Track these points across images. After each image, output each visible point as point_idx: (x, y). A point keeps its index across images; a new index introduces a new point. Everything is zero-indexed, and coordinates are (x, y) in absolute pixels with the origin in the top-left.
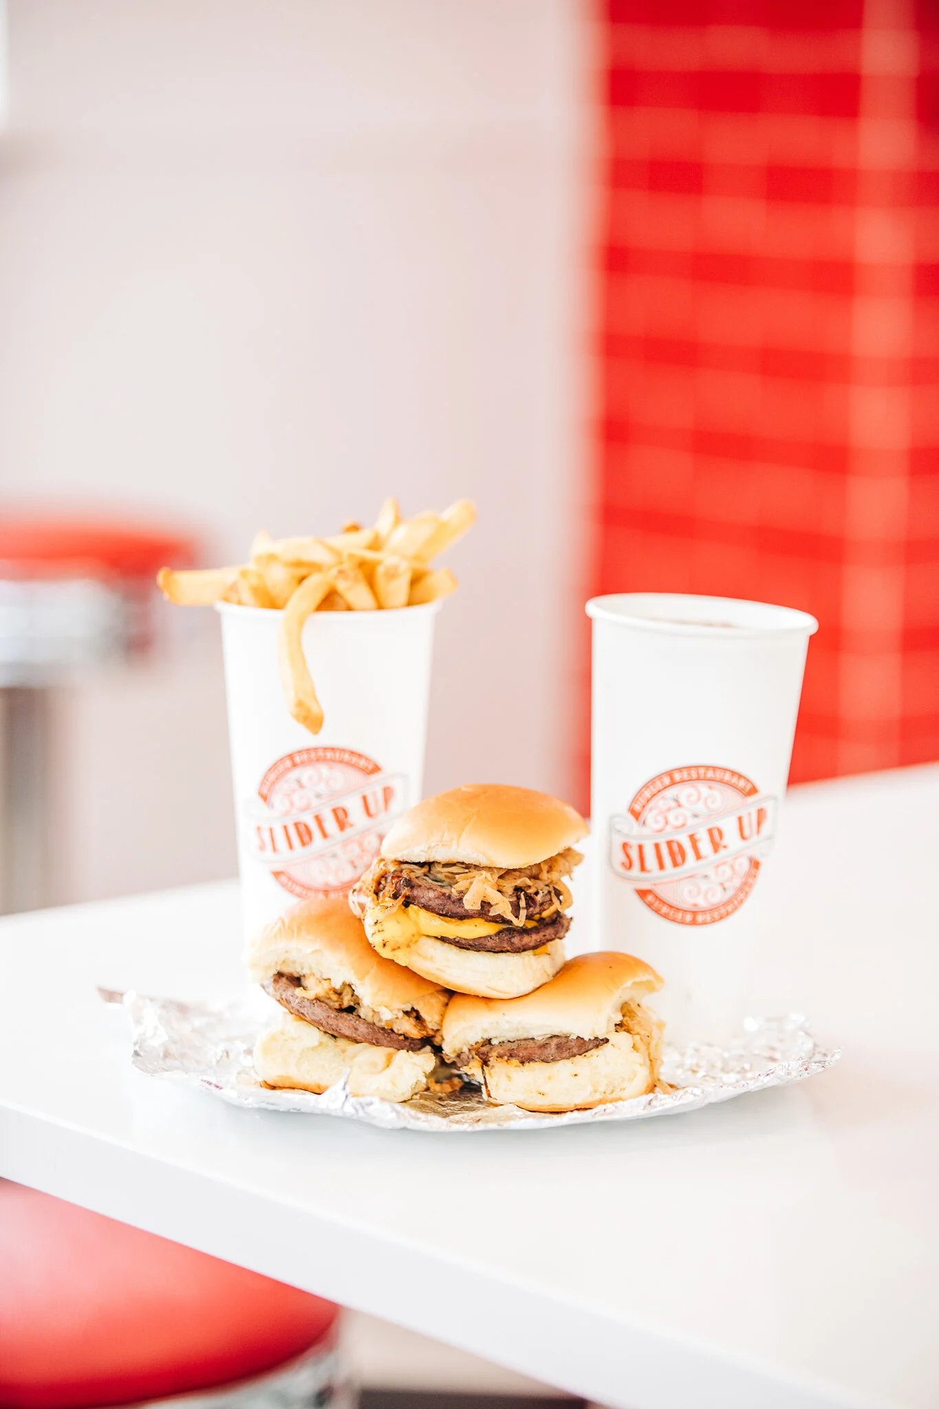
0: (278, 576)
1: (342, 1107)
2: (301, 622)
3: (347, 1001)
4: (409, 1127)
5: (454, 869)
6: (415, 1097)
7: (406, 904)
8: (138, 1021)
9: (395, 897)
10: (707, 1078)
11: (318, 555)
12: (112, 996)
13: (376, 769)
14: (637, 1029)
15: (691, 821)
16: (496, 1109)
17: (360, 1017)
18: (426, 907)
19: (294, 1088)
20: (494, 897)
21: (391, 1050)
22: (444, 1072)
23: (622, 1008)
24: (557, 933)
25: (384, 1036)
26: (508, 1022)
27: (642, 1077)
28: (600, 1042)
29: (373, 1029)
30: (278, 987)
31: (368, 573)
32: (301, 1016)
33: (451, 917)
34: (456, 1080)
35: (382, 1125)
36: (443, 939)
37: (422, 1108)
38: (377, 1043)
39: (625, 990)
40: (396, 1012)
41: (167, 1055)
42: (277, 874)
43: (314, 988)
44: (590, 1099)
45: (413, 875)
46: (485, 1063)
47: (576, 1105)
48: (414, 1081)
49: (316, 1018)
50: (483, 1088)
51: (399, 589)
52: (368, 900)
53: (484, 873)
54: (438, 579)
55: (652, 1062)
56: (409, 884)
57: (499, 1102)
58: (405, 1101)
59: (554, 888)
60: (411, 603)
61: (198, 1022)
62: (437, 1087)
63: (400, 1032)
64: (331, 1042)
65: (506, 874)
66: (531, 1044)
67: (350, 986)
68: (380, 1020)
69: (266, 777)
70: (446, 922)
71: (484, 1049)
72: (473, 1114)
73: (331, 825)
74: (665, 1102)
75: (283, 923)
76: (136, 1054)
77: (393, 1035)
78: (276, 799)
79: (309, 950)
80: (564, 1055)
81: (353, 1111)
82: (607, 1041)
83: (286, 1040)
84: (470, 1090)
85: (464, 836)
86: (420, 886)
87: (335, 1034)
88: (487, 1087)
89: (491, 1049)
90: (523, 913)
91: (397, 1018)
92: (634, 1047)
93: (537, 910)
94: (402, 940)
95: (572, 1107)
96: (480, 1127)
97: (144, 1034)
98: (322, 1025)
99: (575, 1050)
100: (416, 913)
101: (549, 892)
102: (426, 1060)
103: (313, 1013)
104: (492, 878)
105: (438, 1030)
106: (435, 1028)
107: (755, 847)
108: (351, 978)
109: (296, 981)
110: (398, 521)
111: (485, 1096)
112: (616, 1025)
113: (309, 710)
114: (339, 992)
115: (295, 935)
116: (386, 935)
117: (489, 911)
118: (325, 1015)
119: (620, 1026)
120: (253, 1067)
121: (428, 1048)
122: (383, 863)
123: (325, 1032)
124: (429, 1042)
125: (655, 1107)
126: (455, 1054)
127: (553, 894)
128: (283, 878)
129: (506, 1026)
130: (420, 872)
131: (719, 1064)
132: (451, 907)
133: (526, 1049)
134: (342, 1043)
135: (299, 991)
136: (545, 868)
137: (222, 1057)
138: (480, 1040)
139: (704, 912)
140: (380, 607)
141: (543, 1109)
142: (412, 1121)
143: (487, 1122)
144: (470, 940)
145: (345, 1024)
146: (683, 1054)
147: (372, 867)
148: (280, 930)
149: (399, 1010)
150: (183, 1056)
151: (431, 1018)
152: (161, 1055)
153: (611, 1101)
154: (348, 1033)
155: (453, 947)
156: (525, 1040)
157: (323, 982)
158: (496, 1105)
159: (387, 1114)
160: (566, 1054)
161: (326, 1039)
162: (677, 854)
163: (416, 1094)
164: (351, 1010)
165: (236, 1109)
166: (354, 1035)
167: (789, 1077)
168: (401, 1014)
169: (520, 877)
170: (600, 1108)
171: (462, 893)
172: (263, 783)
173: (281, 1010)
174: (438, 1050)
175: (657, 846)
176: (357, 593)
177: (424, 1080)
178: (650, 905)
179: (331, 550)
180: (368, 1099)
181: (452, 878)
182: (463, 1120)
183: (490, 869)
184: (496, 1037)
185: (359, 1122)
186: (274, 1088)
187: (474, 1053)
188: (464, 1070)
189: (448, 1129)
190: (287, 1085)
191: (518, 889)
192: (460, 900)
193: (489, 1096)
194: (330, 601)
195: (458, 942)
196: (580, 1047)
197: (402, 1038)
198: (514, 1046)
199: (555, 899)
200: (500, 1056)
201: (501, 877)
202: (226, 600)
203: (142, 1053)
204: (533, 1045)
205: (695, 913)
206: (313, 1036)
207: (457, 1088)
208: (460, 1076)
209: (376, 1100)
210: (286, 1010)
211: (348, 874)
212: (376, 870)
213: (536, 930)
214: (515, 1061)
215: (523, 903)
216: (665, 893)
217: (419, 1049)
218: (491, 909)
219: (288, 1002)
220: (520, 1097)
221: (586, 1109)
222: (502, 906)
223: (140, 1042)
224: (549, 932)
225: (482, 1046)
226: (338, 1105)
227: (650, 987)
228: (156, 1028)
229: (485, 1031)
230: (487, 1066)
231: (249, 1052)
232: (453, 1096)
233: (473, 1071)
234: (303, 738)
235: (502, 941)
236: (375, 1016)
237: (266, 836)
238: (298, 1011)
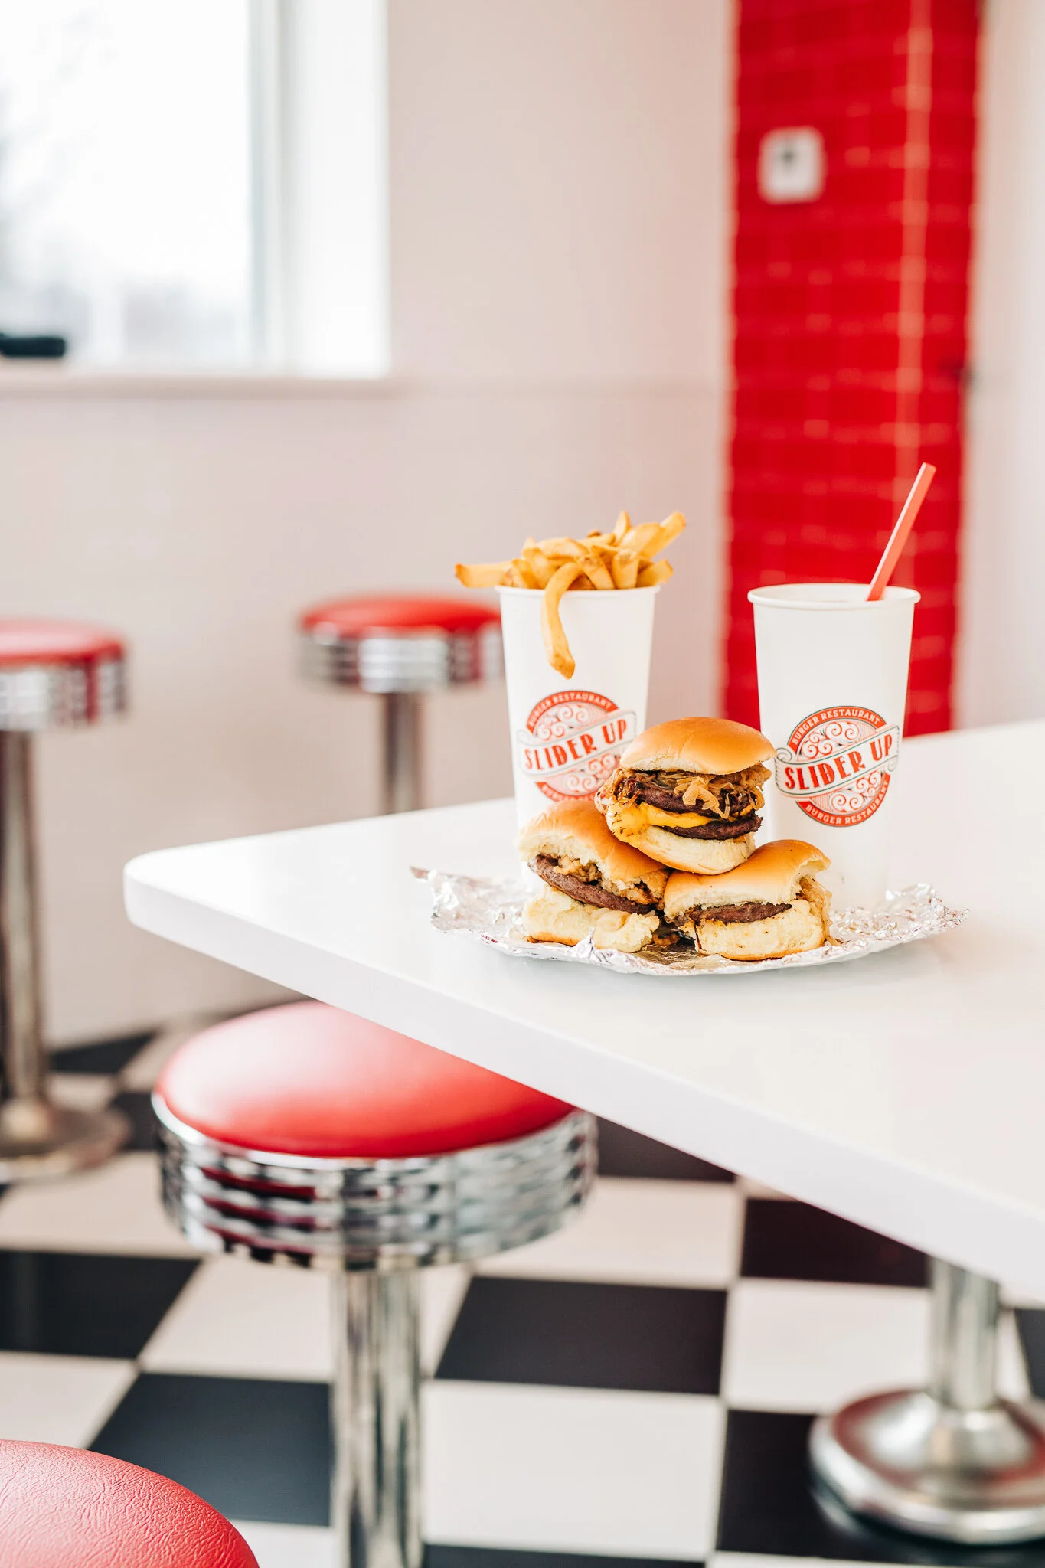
0: (541, 564)
1: (589, 958)
2: (558, 597)
3: (592, 876)
4: (641, 972)
5: (675, 776)
6: (643, 949)
7: (639, 801)
8: (438, 891)
9: (630, 796)
10: (863, 934)
11: (571, 550)
12: (420, 873)
13: (614, 707)
14: (813, 897)
15: (836, 749)
16: (705, 958)
17: (602, 888)
18: (655, 804)
19: (552, 942)
20: (707, 795)
21: (626, 913)
22: (665, 930)
23: (801, 882)
24: (751, 826)
25: (619, 902)
26: (715, 892)
27: (817, 934)
28: (785, 907)
29: (612, 897)
30: (540, 866)
31: (607, 560)
32: (557, 888)
33: (673, 811)
34: (674, 936)
35: (619, 970)
36: (666, 829)
37: (649, 957)
38: (615, 907)
39: (801, 869)
40: (629, 884)
41: (458, 917)
42: (541, 785)
43: (567, 867)
44: (777, 951)
45: (643, 780)
46: (697, 923)
47: (766, 955)
48: (643, 936)
49: (570, 889)
50: (696, 942)
51: (630, 573)
52: (609, 801)
53: (698, 778)
54: (658, 566)
55: (824, 923)
56: (641, 786)
57: (707, 953)
58: (636, 952)
59: (751, 793)
60: (638, 585)
61: (482, 892)
62: (660, 942)
63: (632, 900)
64: (580, 907)
65: (716, 779)
66: (732, 908)
67: (595, 865)
68: (617, 890)
69: (532, 714)
70: (669, 815)
71: (696, 913)
72: (688, 962)
73: (580, 749)
74: (837, 953)
75: (545, 816)
76: (435, 915)
77: (627, 902)
78: (540, 729)
79: (564, 837)
80: (757, 918)
81: (598, 960)
82: (790, 906)
83: (547, 906)
84: (685, 944)
85: (683, 751)
86: (650, 788)
87: (584, 901)
88: (698, 941)
89: (701, 913)
90: (728, 809)
91: (630, 889)
92: (811, 911)
93: (738, 807)
94: (635, 828)
95: (763, 957)
96: (695, 972)
97: (442, 901)
98: (573, 894)
99: (766, 914)
100: (646, 809)
101: (747, 795)
102: (652, 922)
103: (566, 885)
104: (705, 782)
105: (660, 899)
106: (658, 897)
107: (885, 765)
108: (596, 858)
109: (554, 861)
110: (629, 527)
111: (697, 948)
112: (797, 894)
113: (564, 660)
114: (586, 869)
115: (554, 825)
116: (623, 824)
117: (702, 807)
118: (576, 886)
119: (800, 895)
120: (522, 925)
121: (653, 912)
122: (621, 772)
123: (576, 900)
124: (653, 907)
125: (831, 956)
126: (674, 917)
127: (750, 796)
128: (545, 788)
129: (713, 896)
130: (649, 778)
131: (871, 924)
132: (671, 803)
133: (728, 912)
134: (588, 907)
135: (556, 869)
136: (744, 777)
137: (499, 918)
138: (693, 906)
139: (850, 816)
140: (616, 588)
141: (741, 958)
142: (643, 968)
143: (699, 969)
144: (687, 829)
145: (591, 894)
146: (843, 916)
147: (613, 776)
148: (542, 821)
149: (631, 882)
150: (471, 917)
151: (655, 889)
152: (454, 916)
153: (795, 952)
154: (593, 900)
155: (673, 835)
156: (727, 906)
157: (574, 862)
158: (705, 955)
159: (621, 962)
160: (759, 917)
161: (576, 905)
162: (827, 775)
163: (644, 946)
164: (595, 883)
165: (508, 957)
166: (598, 902)
167: (932, 932)
168: (632, 886)
169: (726, 782)
170: (788, 957)
171: (681, 793)
172: (530, 719)
173: (543, 883)
174: (660, 914)
175: (812, 769)
176: (600, 576)
177: (651, 936)
178: (809, 814)
179: (580, 546)
180: (609, 951)
181: (674, 784)
182: (681, 967)
183: (702, 775)
184: (705, 904)
185: (602, 968)
186: (537, 941)
187: (688, 916)
188: (681, 928)
189: (670, 974)
190: (548, 939)
191: (723, 791)
192: (680, 798)
193: (701, 948)
194: (579, 582)
195: (677, 830)
196: (769, 911)
197: (633, 904)
198: (719, 910)
199: (751, 800)
200: (708, 918)
201: (711, 782)
202: (503, 584)
203: (439, 915)
204: (734, 910)
205: (843, 818)
206: (566, 902)
207: (675, 942)
208: (677, 933)
209: (614, 951)
210: (547, 884)
211: (593, 785)
212: (616, 777)
213: (736, 823)
214: (720, 922)
215: (727, 802)
216: (820, 803)
217: (646, 913)
218: (704, 806)
219: (548, 877)
220: (723, 949)
221: (777, 958)
222: (712, 803)
223: (438, 907)
224: (746, 826)
225: (695, 911)
226: (586, 955)
227: (820, 866)
228: (451, 897)
229: (696, 899)
230: (699, 925)
231: (519, 915)
232: (672, 948)
233: (688, 929)
234: (560, 683)
235: (710, 830)
236: (614, 888)
237: (533, 756)
238: (555, 883)
